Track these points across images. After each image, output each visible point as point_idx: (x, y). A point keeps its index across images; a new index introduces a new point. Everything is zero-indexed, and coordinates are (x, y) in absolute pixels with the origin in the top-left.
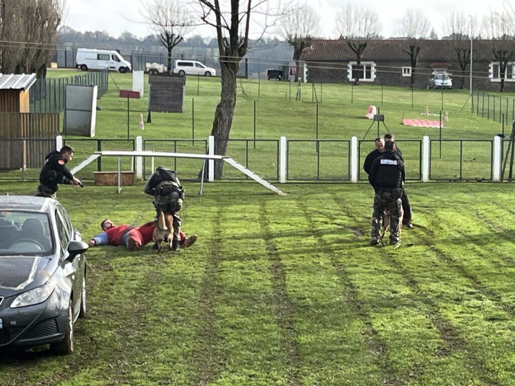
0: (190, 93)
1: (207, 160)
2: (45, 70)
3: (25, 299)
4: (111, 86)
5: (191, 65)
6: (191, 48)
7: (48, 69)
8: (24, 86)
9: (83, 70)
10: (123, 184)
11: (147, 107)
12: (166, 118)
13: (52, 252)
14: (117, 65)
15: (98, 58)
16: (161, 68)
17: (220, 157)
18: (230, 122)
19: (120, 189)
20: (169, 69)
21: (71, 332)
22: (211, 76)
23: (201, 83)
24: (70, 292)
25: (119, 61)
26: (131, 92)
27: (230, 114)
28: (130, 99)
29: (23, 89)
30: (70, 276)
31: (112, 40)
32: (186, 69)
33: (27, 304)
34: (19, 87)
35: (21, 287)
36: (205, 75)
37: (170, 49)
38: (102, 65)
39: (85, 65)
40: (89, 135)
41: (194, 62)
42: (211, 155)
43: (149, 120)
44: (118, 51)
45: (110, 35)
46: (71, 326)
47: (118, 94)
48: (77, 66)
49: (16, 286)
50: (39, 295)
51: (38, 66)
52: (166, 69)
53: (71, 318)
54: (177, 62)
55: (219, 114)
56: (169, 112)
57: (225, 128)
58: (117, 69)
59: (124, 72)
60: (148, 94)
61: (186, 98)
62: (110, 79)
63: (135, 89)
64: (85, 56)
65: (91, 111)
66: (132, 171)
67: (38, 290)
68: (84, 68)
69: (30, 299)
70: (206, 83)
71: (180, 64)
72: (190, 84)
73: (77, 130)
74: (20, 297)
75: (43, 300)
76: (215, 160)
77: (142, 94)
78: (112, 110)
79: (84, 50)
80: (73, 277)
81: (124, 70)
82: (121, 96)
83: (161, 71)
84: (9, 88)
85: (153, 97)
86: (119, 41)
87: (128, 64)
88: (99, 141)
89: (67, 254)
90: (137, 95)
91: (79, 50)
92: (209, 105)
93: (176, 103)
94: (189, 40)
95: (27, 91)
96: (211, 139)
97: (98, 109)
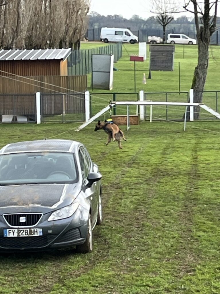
0: (178, 57)
1: (189, 107)
2: (79, 44)
3: (58, 214)
4: (124, 54)
5: (179, 37)
6: (179, 25)
7: (81, 42)
8: (63, 57)
9: (105, 43)
10: (131, 124)
11: (148, 67)
12: (162, 75)
13: (77, 180)
14: (129, 39)
15: (116, 34)
16: (158, 40)
17: (197, 104)
18: (204, 79)
19: (128, 128)
20: (164, 40)
21: (91, 237)
22: (192, 44)
23: (186, 49)
24: (89, 209)
25: (130, 35)
26: (138, 57)
27: (205, 73)
28: (137, 62)
29: (62, 59)
30: (89, 197)
31: (125, 20)
32: (176, 40)
33: (59, 218)
34: (59, 58)
35: (55, 206)
36: (189, 44)
37: (164, 26)
38: (119, 38)
39: (106, 39)
40: (109, 89)
41: (181, 35)
42: (192, 103)
43: (150, 77)
44: (129, 29)
45: (124, 17)
46: (90, 232)
47: (129, 59)
48: (101, 40)
49: (51, 206)
50: (68, 212)
51: (75, 40)
52: (162, 40)
53: (90, 227)
54: (169, 35)
55: (196, 73)
56: (164, 70)
57: (201, 83)
58: (128, 41)
59: (133, 43)
60: (149, 58)
61: (175, 61)
62: (123, 49)
63: (140, 55)
64: (106, 32)
65: (109, 72)
66: (137, 115)
67: (67, 208)
68: (106, 41)
69: (61, 214)
70: (189, 49)
71: (171, 37)
72: (178, 50)
73: (100, 86)
74: (54, 213)
75: (70, 215)
76: (194, 107)
77: (145, 58)
78: (124, 70)
79: (106, 28)
80: (91, 198)
81: (133, 42)
82: (131, 60)
83: (158, 42)
84: (52, 58)
85: (153, 61)
86: (131, 21)
87: (136, 38)
88: (114, 94)
89: (87, 182)
90: (141, 59)
91: (103, 29)
92: (191, 65)
93: (169, 64)
94: (178, 19)
95: (65, 60)
96: (191, 91)
97: (114, 70)
